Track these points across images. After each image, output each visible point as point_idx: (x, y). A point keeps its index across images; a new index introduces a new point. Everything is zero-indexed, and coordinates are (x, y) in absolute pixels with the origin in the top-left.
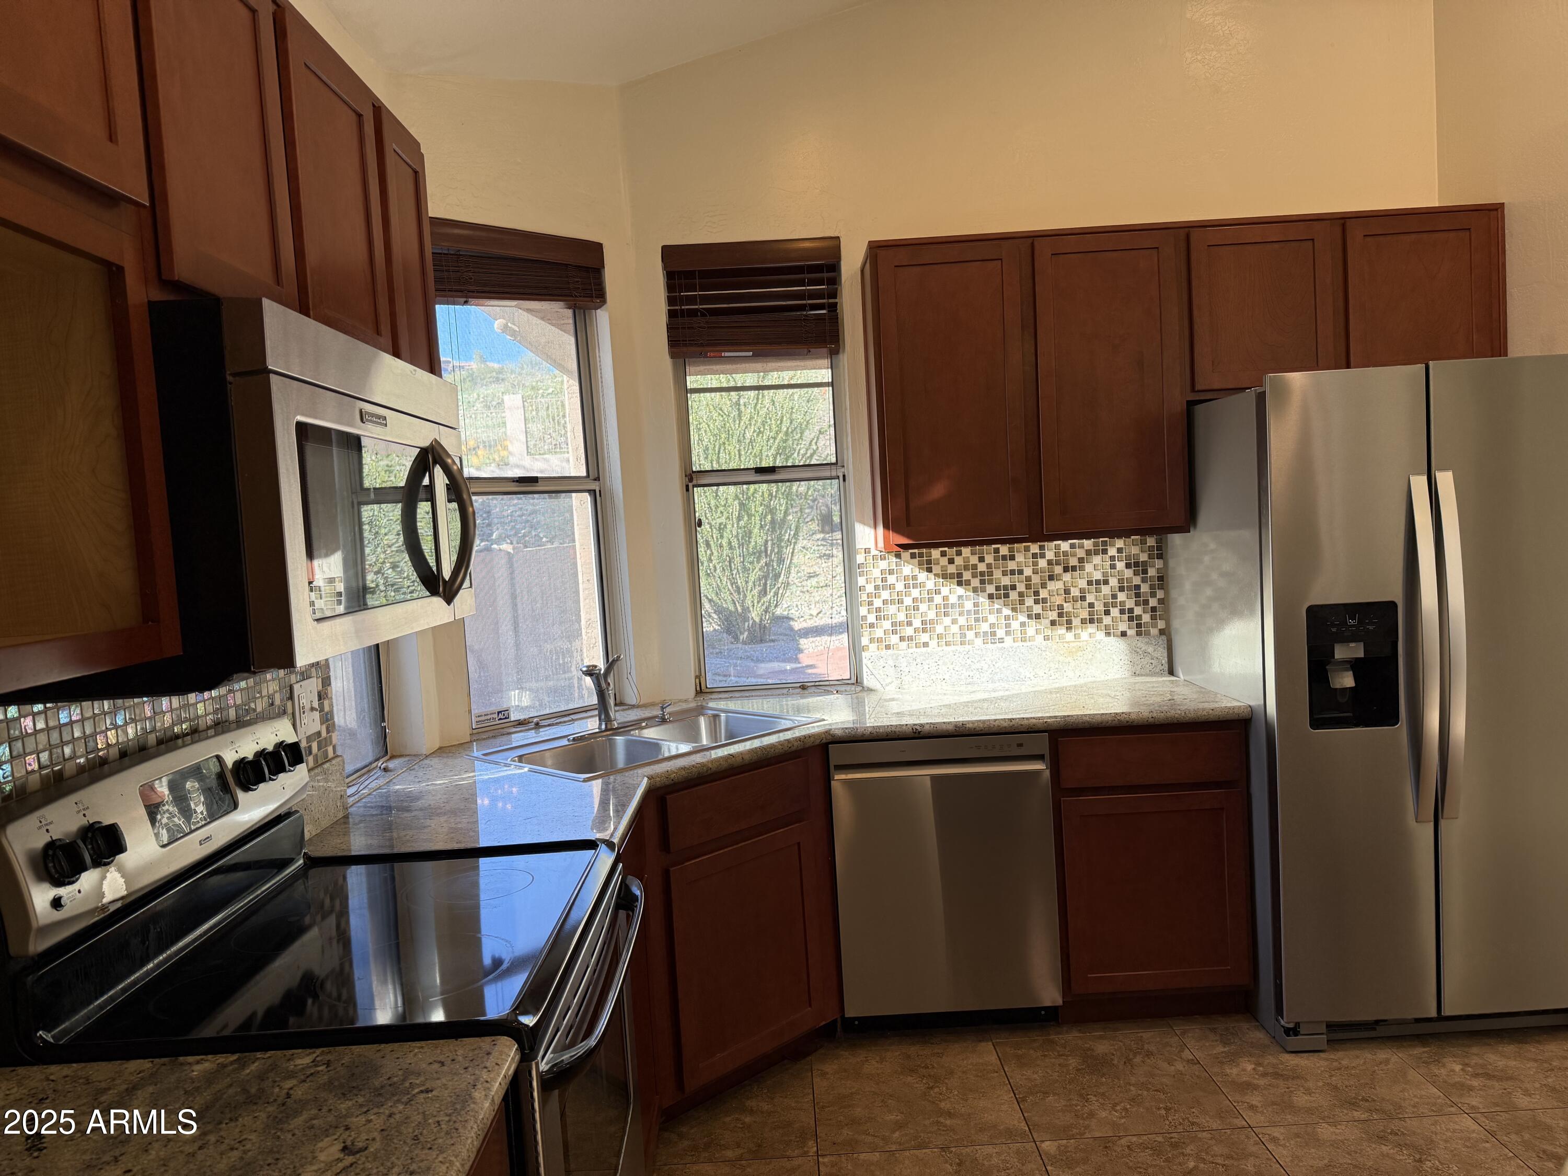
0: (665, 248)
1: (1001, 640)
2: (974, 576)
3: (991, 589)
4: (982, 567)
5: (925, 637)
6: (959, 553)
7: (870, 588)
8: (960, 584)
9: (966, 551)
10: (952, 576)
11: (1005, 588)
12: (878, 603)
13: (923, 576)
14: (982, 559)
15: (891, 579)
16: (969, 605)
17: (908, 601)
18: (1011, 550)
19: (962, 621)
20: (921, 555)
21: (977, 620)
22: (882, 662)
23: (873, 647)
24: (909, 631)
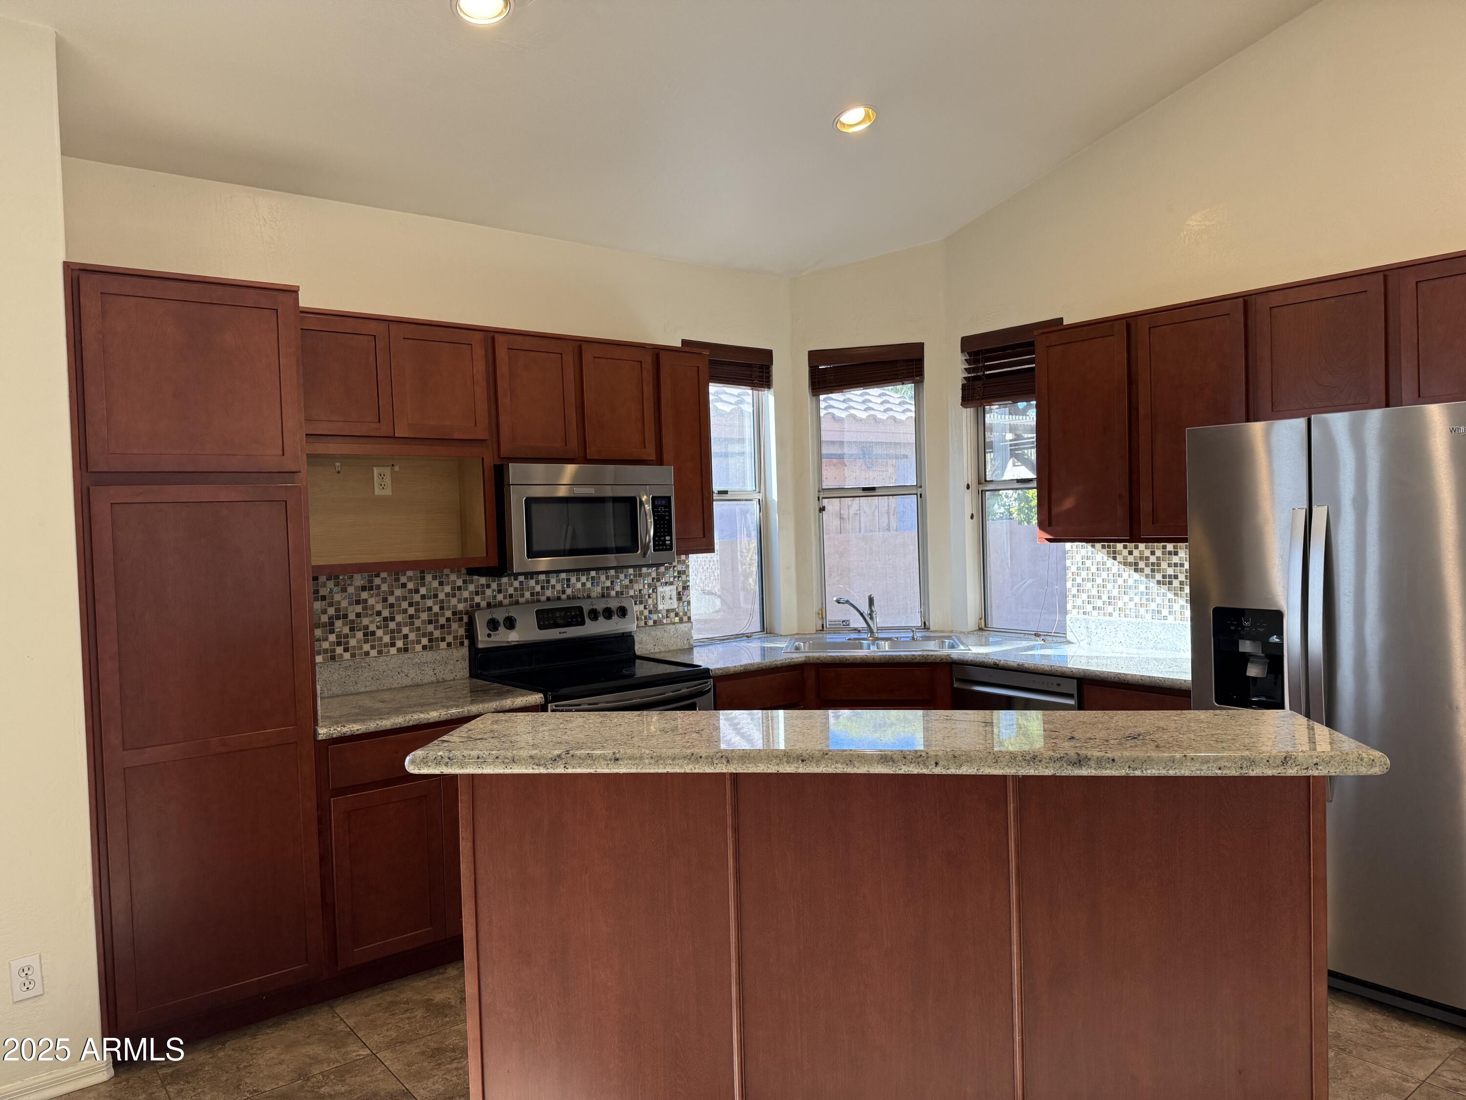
0: (963, 339)
1: (1165, 618)
2: (1147, 565)
3: (1159, 577)
4: (1153, 559)
5: (1110, 609)
6: (1136, 547)
7: (1074, 569)
8: (1136, 570)
9: (1142, 546)
10: (1130, 564)
11: (1170, 576)
12: (1079, 580)
13: (1110, 562)
14: (1153, 553)
15: (1088, 563)
16: (1142, 588)
17: (1099, 581)
18: (1175, 547)
19: (1137, 599)
20: (1109, 547)
21: (1148, 600)
22: (1078, 624)
23: (1075, 611)
24: (1099, 603)
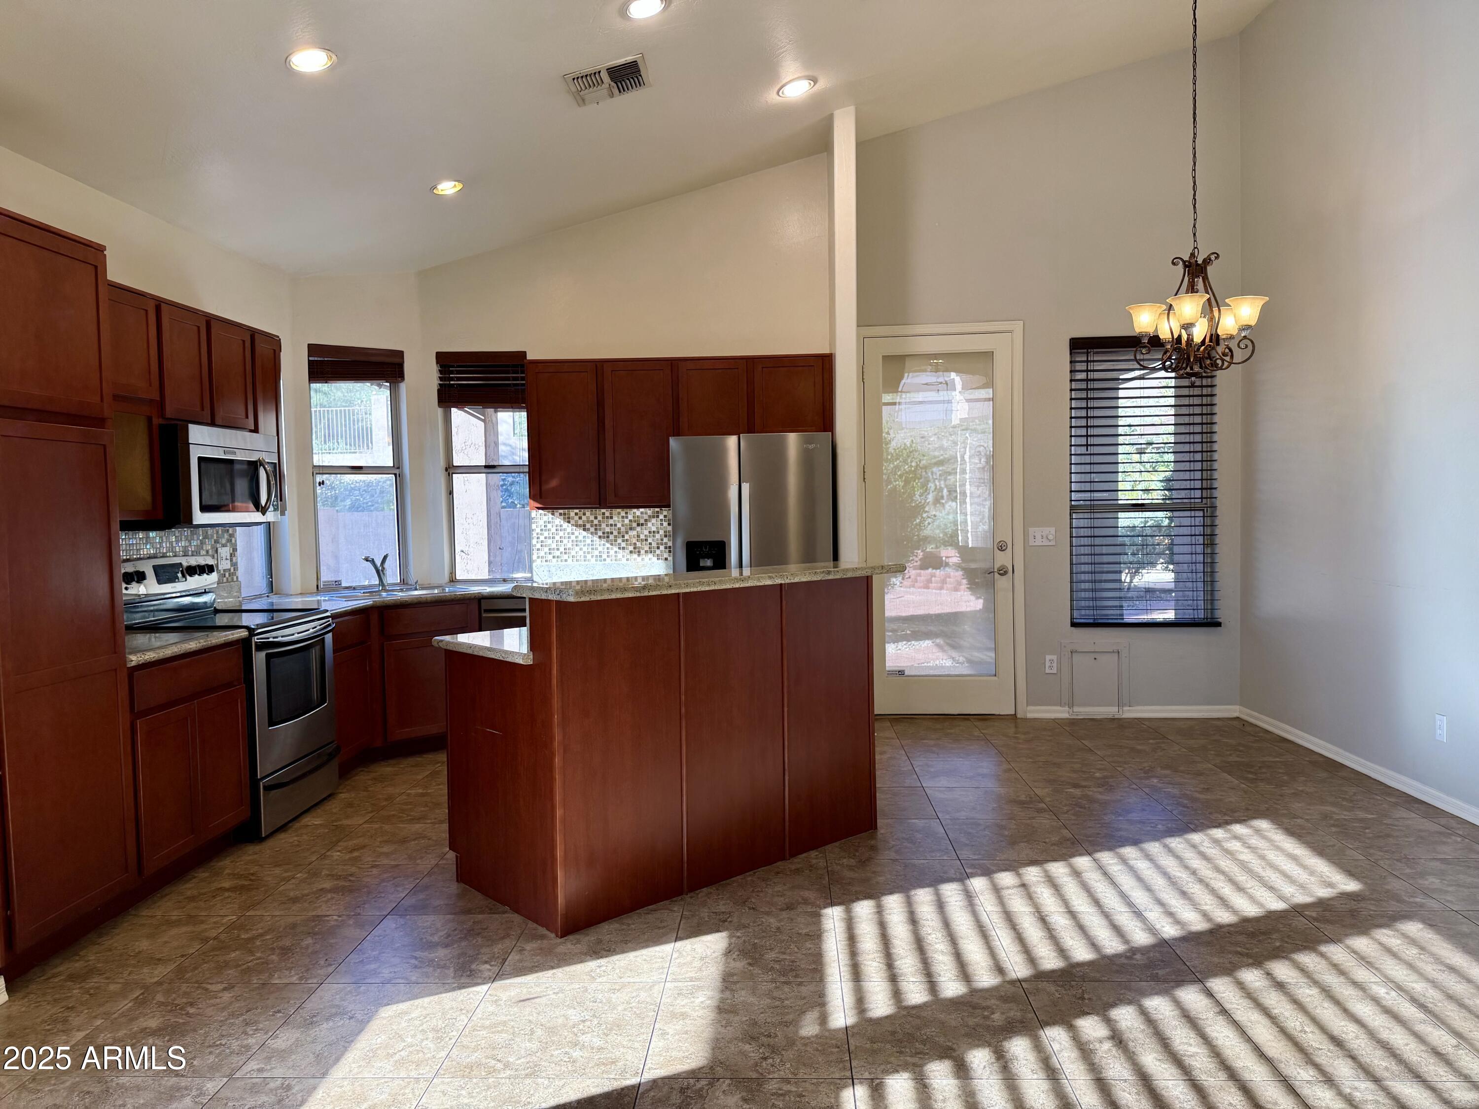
0: (438, 353)
1: (605, 560)
2: (592, 526)
3: (600, 533)
4: (596, 522)
5: (566, 557)
6: (584, 514)
7: (538, 530)
8: (584, 530)
9: (588, 513)
10: (580, 526)
11: (608, 533)
12: (542, 538)
13: (565, 525)
14: (596, 518)
15: (549, 526)
16: (588, 541)
17: (557, 538)
18: (611, 514)
19: (585, 549)
20: (565, 514)
21: (592, 549)
22: (542, 569)
23: (539, 560)
24: (557, 553)
